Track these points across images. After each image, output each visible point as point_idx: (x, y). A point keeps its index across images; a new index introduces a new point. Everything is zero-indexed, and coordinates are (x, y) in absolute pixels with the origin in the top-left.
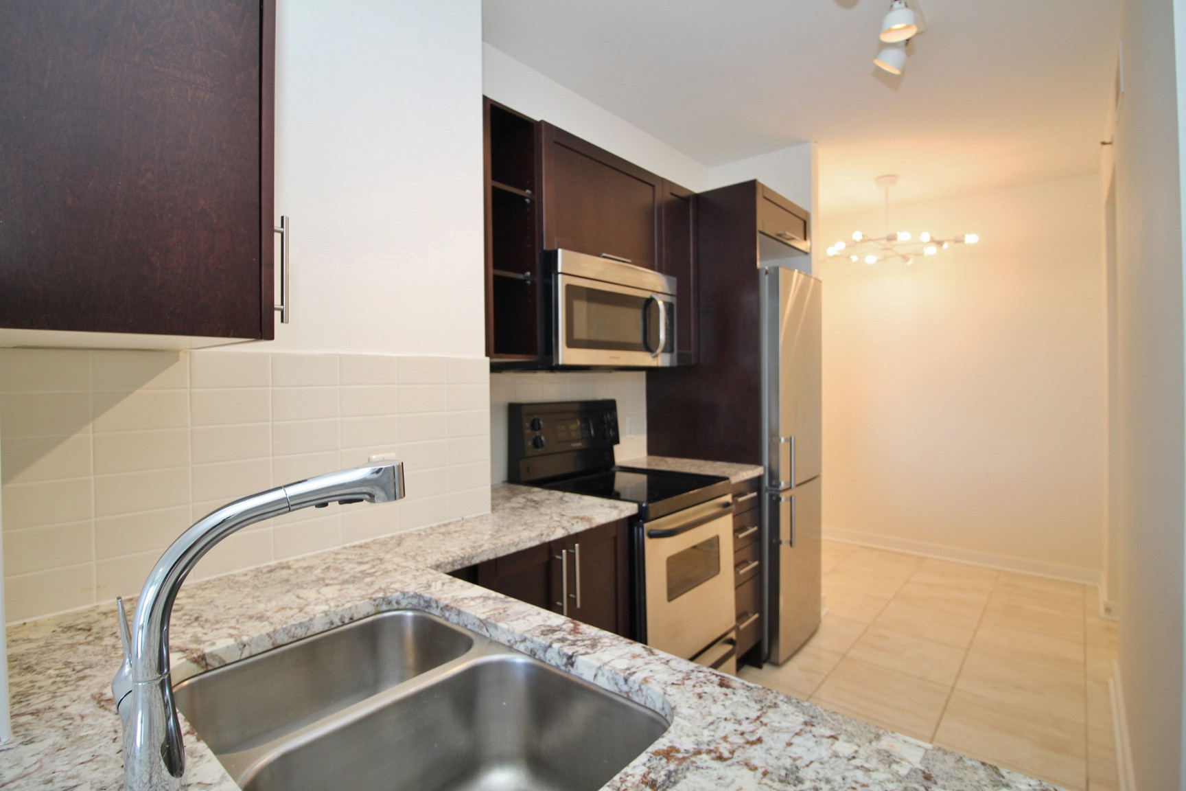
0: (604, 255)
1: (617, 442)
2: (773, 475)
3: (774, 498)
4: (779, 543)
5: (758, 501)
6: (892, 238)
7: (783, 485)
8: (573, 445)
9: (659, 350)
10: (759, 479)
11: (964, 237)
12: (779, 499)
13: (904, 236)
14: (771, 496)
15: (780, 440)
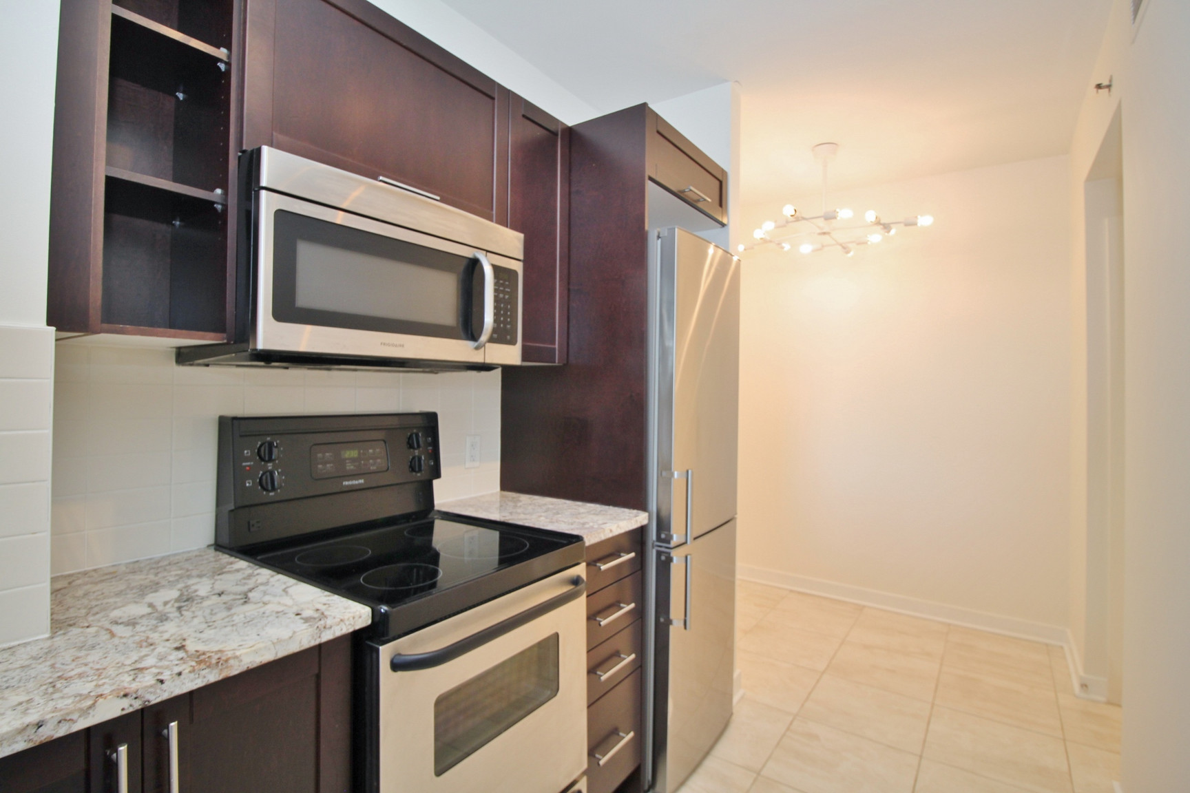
0: (381, 178)
1: (437, 474)
2: (663, 525)
3: (663, 558)
4: (669, 622)
5: (640, 564)
6: (830, 217)
7: (676, 539)
8: (346, 483)
9: (484, 338)
10: (641, 532)
11: (916, 217)
12: (669, 560)
13: (845, 214)
14: (659, 554)
15: (672, 475)
